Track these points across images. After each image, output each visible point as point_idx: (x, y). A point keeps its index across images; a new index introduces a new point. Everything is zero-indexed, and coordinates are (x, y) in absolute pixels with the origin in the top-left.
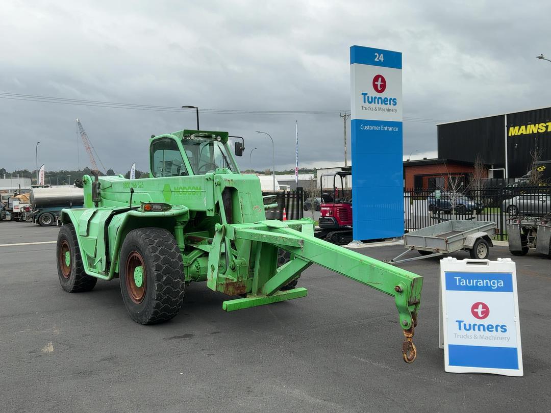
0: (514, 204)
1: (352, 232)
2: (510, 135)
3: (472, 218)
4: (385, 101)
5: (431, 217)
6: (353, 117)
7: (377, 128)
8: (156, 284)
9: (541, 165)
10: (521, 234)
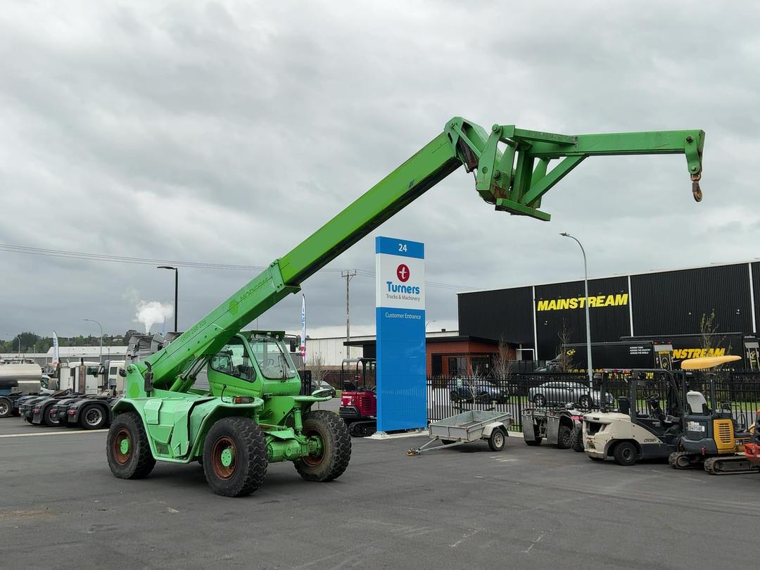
0: (541, 393)
1: (376, 423)
2: (539, 310)
3: (492, 409)
4: (408, 290)
5: (453, 407)
6: (379, 305)
7: (401, 316)
8: (249, 462)
9: (571, 348)
10: (534, 425)
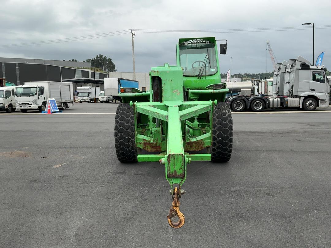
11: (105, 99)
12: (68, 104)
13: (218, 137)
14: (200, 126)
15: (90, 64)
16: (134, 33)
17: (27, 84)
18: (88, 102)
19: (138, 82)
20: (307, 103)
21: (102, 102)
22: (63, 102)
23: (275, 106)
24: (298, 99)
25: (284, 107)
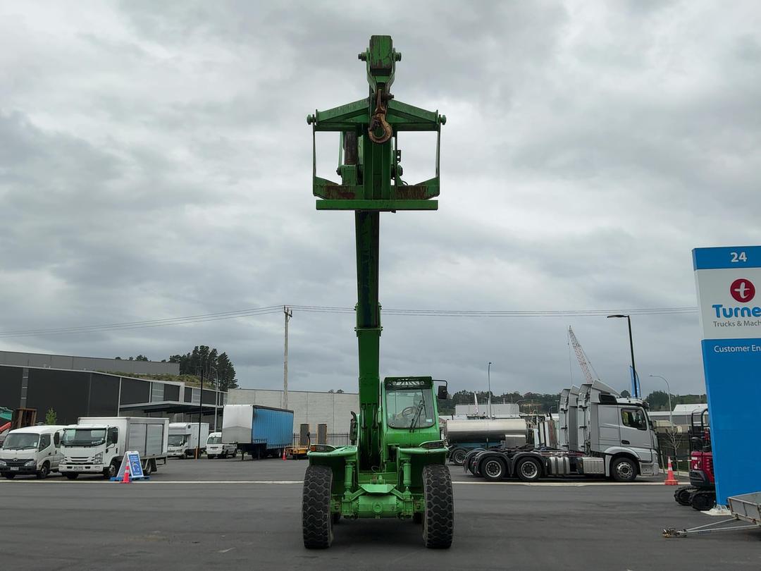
11: (219, 451)
12: (157, 462)
13: (435, 512)
14: (413, 498)
15: (177, 366)
16: (289, 313)
17: (86, 423)
18: (181, 457)
19: (293, 412)
20: (619, 468)
21: (211, 457)
22: (148, 458)
23: (561, 472)
24: (601, 459)
25: (575, 472)
